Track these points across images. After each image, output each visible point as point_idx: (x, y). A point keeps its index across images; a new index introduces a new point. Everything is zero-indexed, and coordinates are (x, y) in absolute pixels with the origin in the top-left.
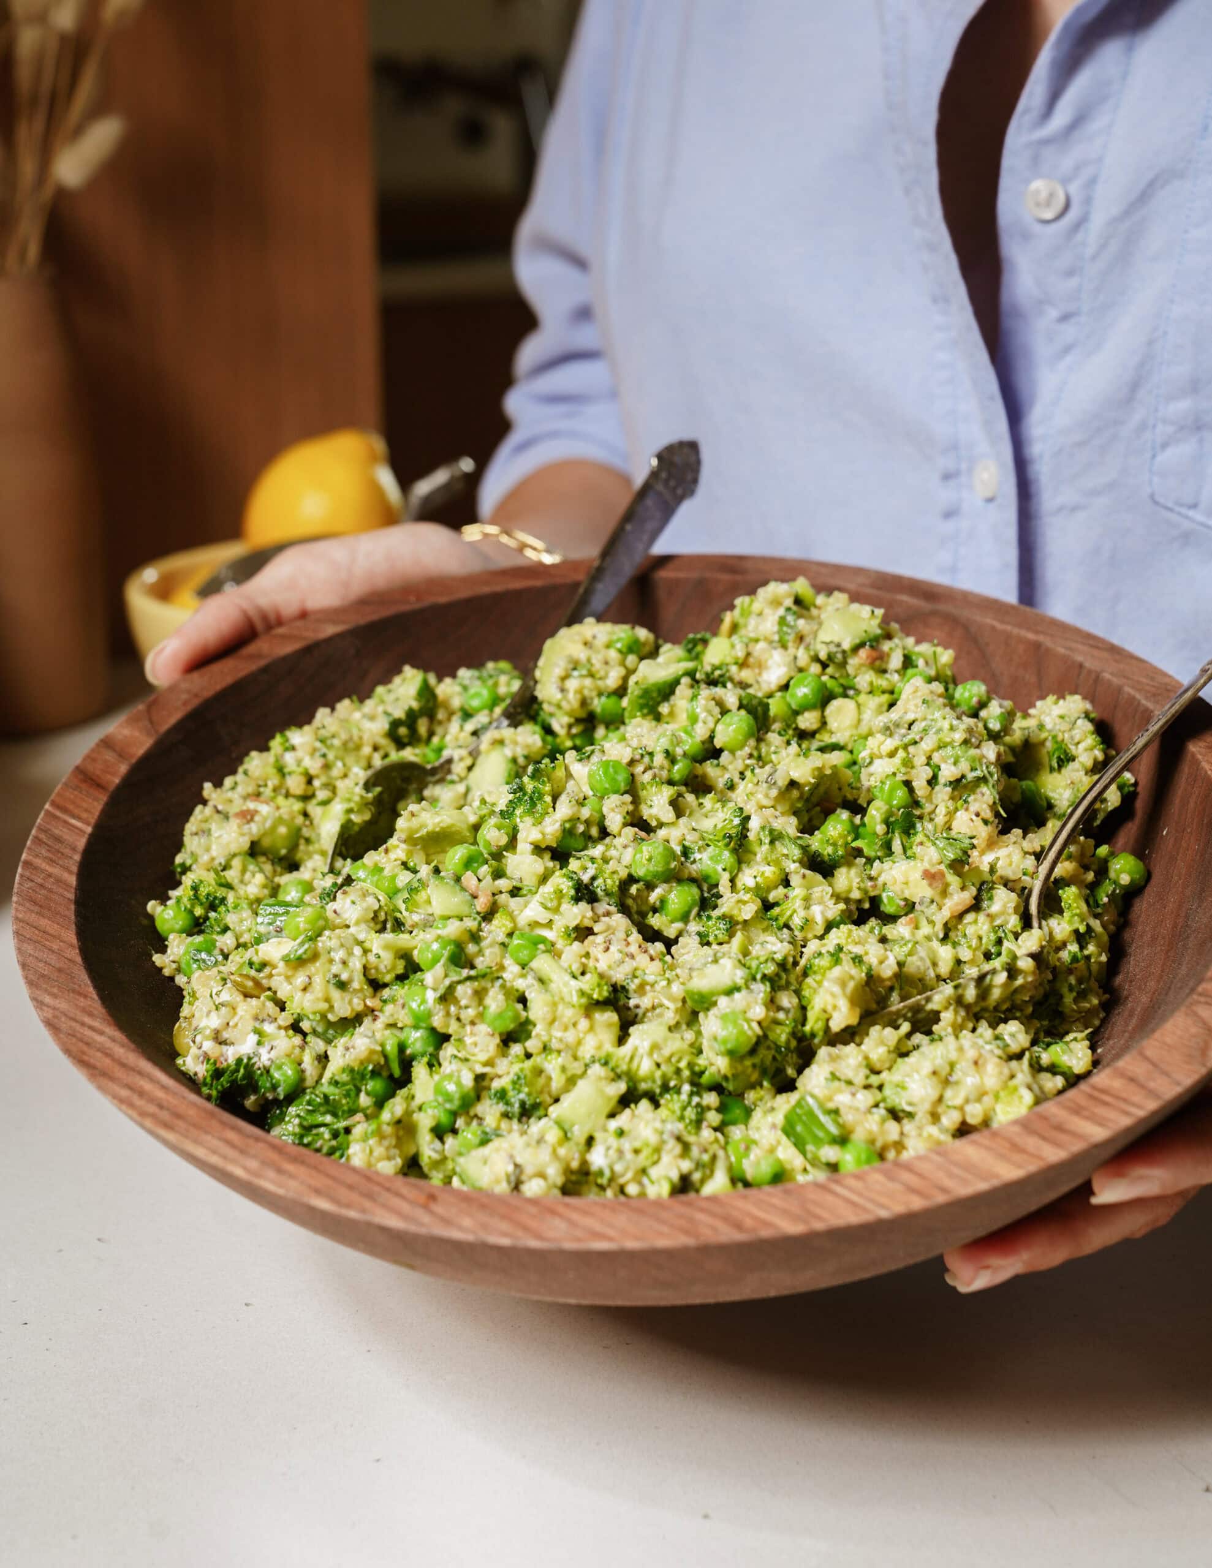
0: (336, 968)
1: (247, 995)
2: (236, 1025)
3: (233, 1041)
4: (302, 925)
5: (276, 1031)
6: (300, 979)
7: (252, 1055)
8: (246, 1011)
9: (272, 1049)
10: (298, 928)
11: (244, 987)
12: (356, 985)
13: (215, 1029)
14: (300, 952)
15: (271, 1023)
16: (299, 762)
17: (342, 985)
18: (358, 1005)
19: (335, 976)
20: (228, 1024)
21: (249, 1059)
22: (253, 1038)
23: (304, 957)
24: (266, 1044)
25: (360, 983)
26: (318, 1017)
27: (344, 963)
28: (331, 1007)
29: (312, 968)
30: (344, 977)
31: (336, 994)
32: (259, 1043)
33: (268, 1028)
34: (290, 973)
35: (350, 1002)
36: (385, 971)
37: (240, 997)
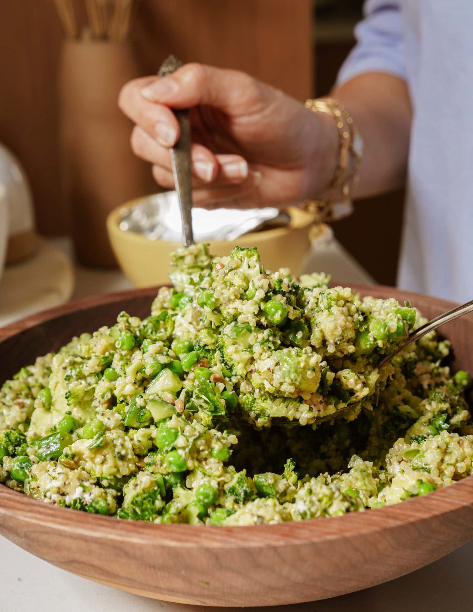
0: (117, 450)
1: (72, 469)
2: (69, 483)
3: (68, 492)
4: (94, 430)
5: (91, 486)
6: (99, 459)
7: (81, 498)
8: (73, 476)
9: (91, 494)
10: (92, 431)
11: (69, 464)
12: (130, 456)
13: (58, 487)
14: (98, 442)
15: (86, 481)
16: (37, 381)
17: (122, 458)
18: (132, 467)
19: (119, 453)
20: (65, 483)
21: (80, 500)
22: (80, 489)
23: (101, 445)
24: (88, 491)
25: (131, 455)
26: (112, 477)
27: (122, 445)
28: (118, 470)
29: (105, 451)
30: (123, 452)
31: (120, 463)
32: (84, 491)
33: (86, 484)
34: (93, 456)
35: (128, 467)
36: (143, 448)
37: (68, 470)
